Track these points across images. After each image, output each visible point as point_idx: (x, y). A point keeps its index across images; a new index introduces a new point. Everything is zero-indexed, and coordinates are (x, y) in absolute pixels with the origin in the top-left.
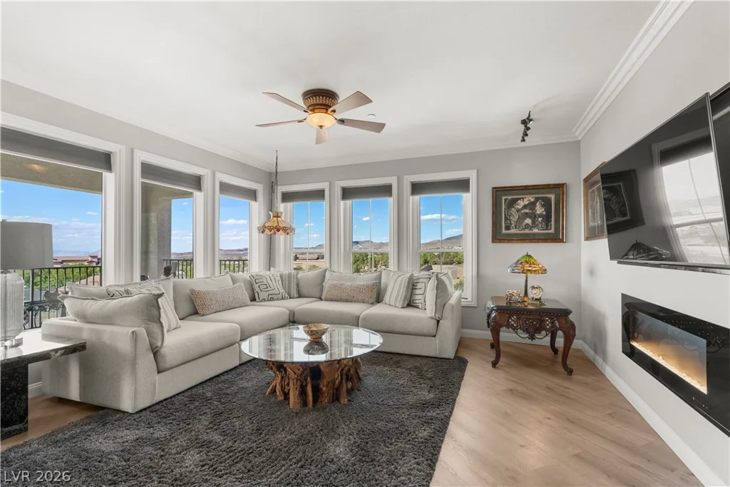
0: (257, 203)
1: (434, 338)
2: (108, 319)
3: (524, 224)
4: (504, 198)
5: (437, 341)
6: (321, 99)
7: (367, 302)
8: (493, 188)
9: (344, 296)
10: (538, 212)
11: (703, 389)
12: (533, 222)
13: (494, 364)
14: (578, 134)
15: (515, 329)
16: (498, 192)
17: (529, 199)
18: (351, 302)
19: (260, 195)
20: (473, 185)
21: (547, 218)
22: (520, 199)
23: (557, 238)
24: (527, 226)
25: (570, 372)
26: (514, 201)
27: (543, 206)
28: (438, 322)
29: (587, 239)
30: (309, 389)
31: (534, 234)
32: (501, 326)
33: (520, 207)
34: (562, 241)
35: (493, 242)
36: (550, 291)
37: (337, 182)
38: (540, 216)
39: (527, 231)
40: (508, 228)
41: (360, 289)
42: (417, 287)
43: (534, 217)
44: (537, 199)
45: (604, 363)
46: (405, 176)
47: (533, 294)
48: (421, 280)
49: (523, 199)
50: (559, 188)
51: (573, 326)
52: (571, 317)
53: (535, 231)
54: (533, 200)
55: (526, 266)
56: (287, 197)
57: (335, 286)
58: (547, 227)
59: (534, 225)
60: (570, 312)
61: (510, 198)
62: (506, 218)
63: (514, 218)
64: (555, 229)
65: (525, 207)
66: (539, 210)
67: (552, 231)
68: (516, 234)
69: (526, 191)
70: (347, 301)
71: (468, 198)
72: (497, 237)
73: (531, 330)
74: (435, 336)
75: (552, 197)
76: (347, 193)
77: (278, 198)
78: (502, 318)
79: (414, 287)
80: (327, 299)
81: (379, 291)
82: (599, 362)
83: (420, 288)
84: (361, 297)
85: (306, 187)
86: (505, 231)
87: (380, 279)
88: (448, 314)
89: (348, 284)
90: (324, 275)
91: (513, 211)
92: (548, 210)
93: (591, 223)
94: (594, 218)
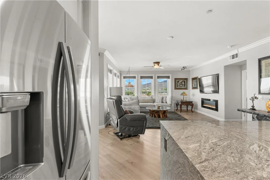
0: (119, 79)
6: (158, 63)
7: (152, 103)
10: (183, 84)
11: (215, 108)
12: (182, 85)
13: (181, 112)
14: (190, 69)
16: (176, 79)
18: (148, 103)
19: (119, 77)
20: (170, 77)
21: (185, 85)
23: (186, 89)
24: (181, 86)
28: (171, 105)
29: (192, 89)
30: (163, 115)
31: (182, 88)
34: (187, 89)
36: (187, 99)
37: (139, 75)
39: (181, 87)
43: (182, 84)
44: (183, 81)
46: (156, 75)
48: (164, 97)
50: (186, 79)
51: (193, 104)
53: (182, 87)
55: (183, 94)
57: (143, 99)
58: (185, 87)
59: (182, 86)
60: (192, 102)
63: (179, 84)
65: (181, 82)
66: (183, 83)
69: (181, 79)
72: (176, 89)
73: (187, 105)
75: (185, 81)
76: (142, 77)
77: (122, 77)
78: (182, 103)
79: (163, 99)
80: (142, 103)
81: (153, 100)
82: (196, 110)
83: (164, 99)
84: (150, 101)
85: (131, 75)
86: (177, 87)
87: (152, 97)
88: (173, 103)
89: (146, 99)
90: (138, 97)
91: (178, 83)
92: (185, 83)
93: (194, 86)
94: (194, 85)
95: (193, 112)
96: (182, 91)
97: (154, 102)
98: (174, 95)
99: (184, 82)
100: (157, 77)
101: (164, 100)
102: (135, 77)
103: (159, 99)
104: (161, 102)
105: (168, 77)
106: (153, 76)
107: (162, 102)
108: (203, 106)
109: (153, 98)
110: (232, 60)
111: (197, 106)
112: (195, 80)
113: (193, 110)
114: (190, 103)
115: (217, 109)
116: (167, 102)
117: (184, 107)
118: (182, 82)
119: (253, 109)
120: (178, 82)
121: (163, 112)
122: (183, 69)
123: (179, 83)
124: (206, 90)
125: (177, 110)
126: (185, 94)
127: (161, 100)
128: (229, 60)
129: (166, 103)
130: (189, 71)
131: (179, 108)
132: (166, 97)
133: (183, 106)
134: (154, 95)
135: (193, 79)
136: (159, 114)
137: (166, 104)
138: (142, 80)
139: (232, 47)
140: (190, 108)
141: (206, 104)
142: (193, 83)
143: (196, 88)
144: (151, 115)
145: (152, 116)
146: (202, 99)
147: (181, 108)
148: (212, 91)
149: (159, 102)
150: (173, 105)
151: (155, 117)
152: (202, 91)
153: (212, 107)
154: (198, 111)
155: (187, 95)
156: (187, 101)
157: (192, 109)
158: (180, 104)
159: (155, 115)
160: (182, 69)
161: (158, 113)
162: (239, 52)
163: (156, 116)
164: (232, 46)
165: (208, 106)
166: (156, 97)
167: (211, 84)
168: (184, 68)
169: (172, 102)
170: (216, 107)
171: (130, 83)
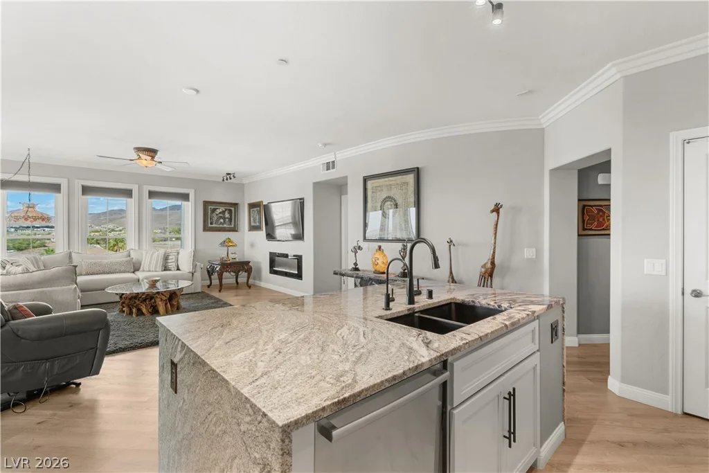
3: (219, 222)
4: (209, 207)
7: (129, 272)
8: (204, 201)
9: (107, 270)
11: (296, 273)
12: (224, 221)
13: (220, 291)
14: (245, 181)
15: (229, 272)
16: (206, 204)
17: (222, 209)
20: (192, 197)
21: (230, 219)
22: (218, 209)
23: (234, 230)
24: (221, 223)
25: (250, 287)
26: (215, 210)
27: (229, 213)
28: (193, 273)
29: (250, 230)
30: (169, 305)
31: (225, 227)
32: (224, 272)
33: (217, 213)
34: (237, 231)
35: (204, 231)
36: (236, 255)
37: (76, 181)
38: (227, 218)
39: (221, 226)
40: (211, 224)
41: (120, 264)
42: (170, 258)
43: (224, 219)
44: (226, 210)
45: (260, 282)
46: (145, 186)
47: (231, 256)
48: (171, 254)
50: (235, 205)
51: (251, 268)
52: (250, 264)
53: (225, 226)
54: (224, 210)
55: (226, 243)
57: (95, 263)
58: (230, 224)
59: (225, 222)
60: (249, 262)
61: (212, 207)
62: (211, 219)
63: (215, 218)
64: (235, 225)
65: (220, 213)
66: (227, 215)
67: (233, 226)
68: (216, 227)
69: (220, 205)
71: (189, 205)
72: (206, 229)
73: (236, 271)
74: (191, 280)
75: (233, 209)
76: (88, 190)
78: (224, 268)
79: (166, 258)
81: (134, 264)
82: (257, 283)
83: (172, 258)
84: (123, 268)
85: (34, 179)
86: (209, 225)
87: (129, 256)
88: (198, 269)
89: (106, 261)
90: (70, 257)
91: (214, 214)
92: (231, 216)
93: (253, 224)
94: (255, 222)
95: (252, 288)
96: (223, 236)
97: (136, 269)
98: (200, 247)
99: (230, 211)
100: (146, 194)
101: (169, 261)
102: (56, 188)
103: (154, 262)
104: (159, 268)
105: (185, 197)
106: (135, 189)
107: (166, 269)
108: (273, 272)
109: (132, 256)
110: (327, 172)
111: (259, 271)
112: (255, 209)
113: (251, 281)
114: (243, 267)
115: (299, 276)
116: (180, 268)
117: (229, 278)
118: (223, 212)
119: (356, 269)
120: (214, 210)
121: (168, 296)
122: (227, 179)
123: (217, 215)
124: (279, 233)
125: (209, 286)
126: (232, 242)
127: (160, 264)
128: (322, 173)
129: (178, 269)
130: (243, 185)
131: (216, 282)
132: (178, 253)
133: (225, 274)
134: (137, 248)
135: (252, 206)
136: (155, 302)
137: (178, 272)
138: (90, 198)
139: (327, 147)
140: (243, 277)
141: (280, 266)
142: (252, 215)
143: (258, 228)
144: (124, 312)
145: (131, 313)
146: (270, 253)
147: (220, 279)
148: (291, 234)
149: (152, 268)
150: (198, 275)
151: (140, 313)
152: (270, 236)
154: (263, 284)
155: (235, 246)
156: (237, 260)
157: (248, 281)
158: (217, 269)
159: (139, 310)
160: (225, 178)
161: (151, 300)
162: (337, 159)
163: (144, 310)
164: (325, 145)
165: (284, 270)
166: (144, 253)
167: (291, 221)
168: (228, 176)
169: (195, 266)
170: (298, 271)
171: (33, 207)
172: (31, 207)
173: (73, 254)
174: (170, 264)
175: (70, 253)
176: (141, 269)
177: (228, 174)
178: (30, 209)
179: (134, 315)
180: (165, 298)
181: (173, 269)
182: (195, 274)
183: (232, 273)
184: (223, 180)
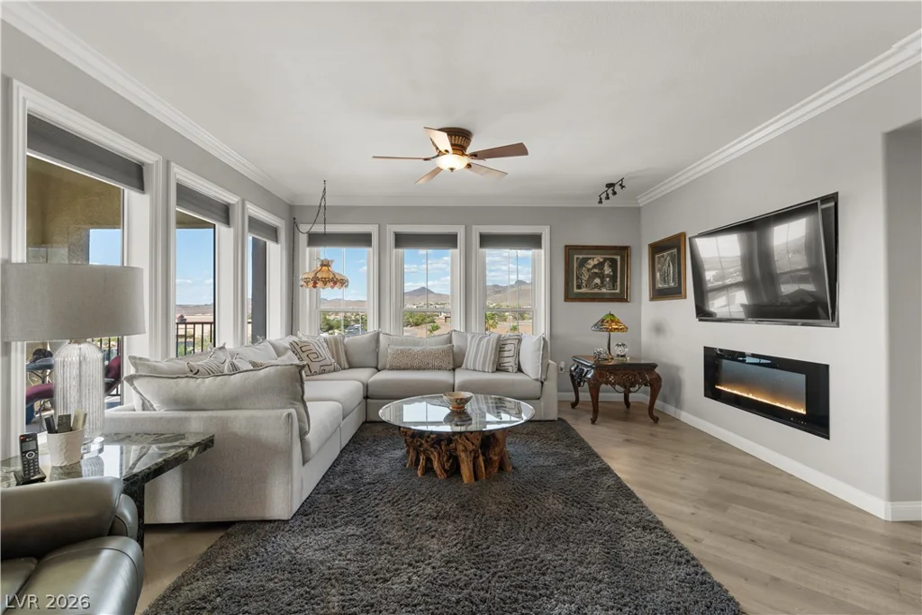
0: (279, 246)
1: (538, 401)
2: (232, 402)
3: (594, 284)
4: (575, 257)
5: (542, 403)
8: (566, 246)
9: (416, 363)
10: (606, 272)
11: (802, 411)
12: (602, 282)
13: (593, 421)
14: (642, 201)
15: (613, 385)
16: (570, 250)
17: (597, 259)
18: (424, 369)
19: (283, 235)
20: (545, 241)
21: (614, 278)
22: (590, 258)
23: (622, 298)
24: (596, 286)
25: (656, 420)
26: (585, 261)
27: (610, 266)
28: (542, 383)
29: (653, 299)
30: (481, 459)
31: (603, 294)
32: (601, 384)
33: (590, 267)
34: (626, 301)
35: (565, 301)
36: (622, 349)
37: (388, 227)
38: (608, 276)
39: (596, 291)
40: (579, 287)
41: (435, 354)
42: (506, 349)
43: (602, 277)
45: (678, 410)
46: (473, 226)
48: (509, 342)
49: (593, 258)
50: (624, 251)
51: (659, 379)
52: (657, 370)
53: (604, 290)
54: (601, 260)
55: (607, 324)
56: (315, 239)
57: (402, 352)
58: (614, 287)
60: (654, 366)
61: (581, 257)
62: (578, 278)
63: (585, 277)
64: (622, 289)
65: (595, 266)
66: (607, 270)
67: (618, 291)
68: (587, 293)
69: (597, 251)
70: (419, 369)
71: (541, 254)
72: (569, 297)
73: (628, 385)
74: (539, 399)
75: (618, 258)
76: (402, 240)
77: (303, 239)
78: (601, 375)
79: (500, 347)
80: (392, 369)
81: (455, 356)
82: (671, 410)
83: (510, 347)
84: (437, 363)
86: (576, 290)
87: (450, 341)
88: (553, 374)
89: (417, 349)
90: (377, 340)
91: (584, 270)
92: (615, 271)
93: (660, 285)
94: (664, 280)
95: (660, 423)
96: (600, 310)
97: (456, 363)
98: (560, 330)
99: (613, 263)
100: (476, 240)
101: (506, 354)
102: (365, 239)
104: (489, 367)
105: (534, 241)
106: (460, 231)
107: (499, 368)
108: (712, 392)
109: (454, 343)
111: (677, 386)
112: (666, 254)
113: (658, 404)
114: (642, 375)
116: (523, 367)
118: (601, 265)
120: (583, 262)
121: (478, 443)
122: (608, 198)
123: (589, 270)
125: (574, 405)
126: (618, 322)
127: (491, 357)
129: (520, 370)
130: (639, 208)
131: (585, 396)
132: (520, 341)
133: (605, 388)
134: (461, 330)
135: (656, 249)
136: (454, 452)
137: (519, 377)
140: (640, 395)
142: (658, 266)
143: (676, 292)
146: (707, 350)
147: (595, 391)
149: (479, 367)
150: (551, 386)
151: (428, 470)
152: (703, 313)
153: (778, 405)
154: (685, 417)
155: (624, 329)
156: (629, 360)
157: (652, 404)
158: (589, 376)
159: (429, 460)
160: (604, 196)
161: (449, 444)
163: (436, 465)
166: (469, 339)
168: (610, 191)
170: (809, 409)
171: (328, 265)
172: (325, 265)
173: (381, 336)
174: (506, 360)
175: (378, 334)
176: (464, 366)
177: (610, 185)
178: (324, 268)
179: (419, 473)
180: (471, 447)
181: (510, 369)
182: (545, 383)
183: (617, 387)
184: (600, 202)
